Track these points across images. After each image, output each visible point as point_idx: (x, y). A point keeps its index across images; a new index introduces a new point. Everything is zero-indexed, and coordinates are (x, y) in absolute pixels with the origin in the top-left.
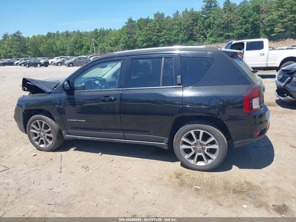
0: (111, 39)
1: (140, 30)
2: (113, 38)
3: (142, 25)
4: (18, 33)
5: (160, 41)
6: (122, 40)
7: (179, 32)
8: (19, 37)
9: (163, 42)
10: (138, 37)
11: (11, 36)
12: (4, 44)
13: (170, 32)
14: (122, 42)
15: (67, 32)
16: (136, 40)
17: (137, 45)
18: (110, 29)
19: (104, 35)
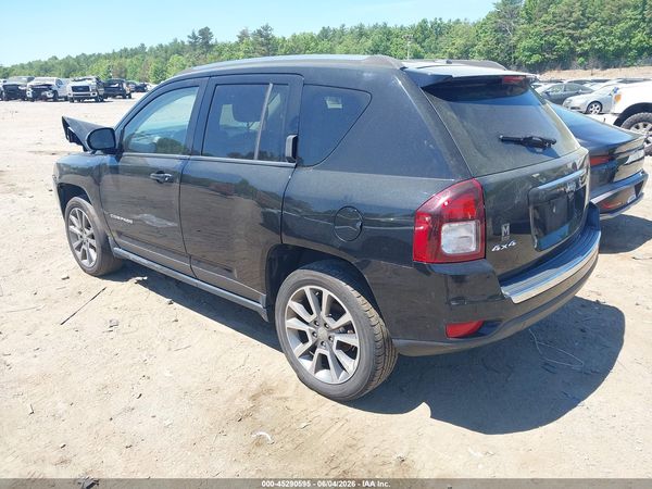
0: (454, 44)
1: (530, 21)
2: (459, 42)
3: (535, 11)
4: (266, 28)
5: (578, 49)
6: (480, 46)
7: (636, 27)
8: (266, 37)
9: (585, 54)
10: (520, 39)
11: (254, 34)
12: (239, 50)
13: (607, 29)
14: (479, 52)
15: (361, 27)
16: (515, 46)
17: (515, 58)
18: (458, 22)
19: (441, 34)
